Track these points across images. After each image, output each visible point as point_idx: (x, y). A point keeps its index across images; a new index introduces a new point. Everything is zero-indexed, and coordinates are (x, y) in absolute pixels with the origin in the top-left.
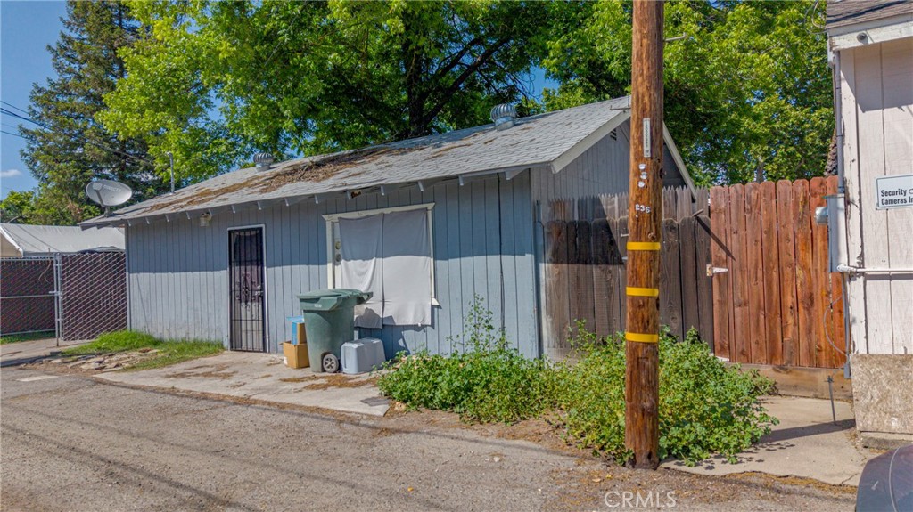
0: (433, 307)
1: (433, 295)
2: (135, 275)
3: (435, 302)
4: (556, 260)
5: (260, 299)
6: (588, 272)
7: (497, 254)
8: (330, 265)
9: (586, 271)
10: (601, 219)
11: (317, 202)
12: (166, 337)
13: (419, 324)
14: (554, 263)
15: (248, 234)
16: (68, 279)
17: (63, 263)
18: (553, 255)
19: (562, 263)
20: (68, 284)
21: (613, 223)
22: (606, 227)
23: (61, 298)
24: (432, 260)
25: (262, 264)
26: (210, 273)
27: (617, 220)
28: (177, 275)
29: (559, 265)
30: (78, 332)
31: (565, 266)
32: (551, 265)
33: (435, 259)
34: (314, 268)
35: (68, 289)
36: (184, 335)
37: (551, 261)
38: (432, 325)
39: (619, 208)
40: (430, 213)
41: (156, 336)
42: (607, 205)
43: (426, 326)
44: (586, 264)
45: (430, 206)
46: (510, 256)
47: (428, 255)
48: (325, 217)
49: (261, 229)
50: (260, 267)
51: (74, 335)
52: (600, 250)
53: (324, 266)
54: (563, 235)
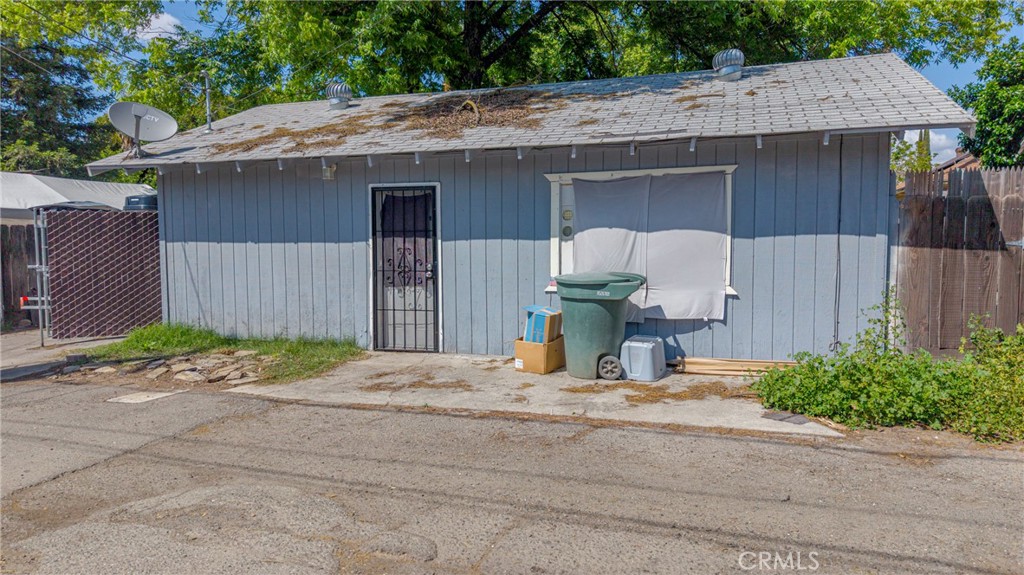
0: (727, 297)
1: (728, 282)
2: (178, 245)
3: (731, 291)
4: (915, 241)
5: (430, 282)
6: (959, 258)
7: (834, 233)
8: (554, 242)
9: (956, 256)
10: (981, 196)
11: (520, 157)
12: (242, 332)
13: (706, 319)
14: (911, 246)
15: (409, 194)
16: (57, 248)
17: (49, 223)
18: (911, 237)
19: (923, 246)
20: (58, 255)
21: (997, 202)
22: (988, 206)
23: (46, 275)
24: (729, 238)
25: (435, 234)
26: (331, 246)
27: (1002, 199)
28: (265, 247)
29: (919, 249)
30: (74, 326)
31: (927, 250)
32: (906, 249)
33: (733, 236)
34: (526, 244)
35: (58, 263)
36: (278, 330)
37: (907, 244)
38: (724, 322)
39: (1005, 184)
40: (729, 179)
41: (224, 331)
42: (989, 180)
43: (713, 321)
44: (956, 248)
45: (730, 169)
46: (854, 237)
47: (724, 231)
48: (549, 177)
49: (434, 189)
50: (430, 240)
51: (68, 330)
52: (976, 233)
53: (547, 242)
54: (928, 214)
